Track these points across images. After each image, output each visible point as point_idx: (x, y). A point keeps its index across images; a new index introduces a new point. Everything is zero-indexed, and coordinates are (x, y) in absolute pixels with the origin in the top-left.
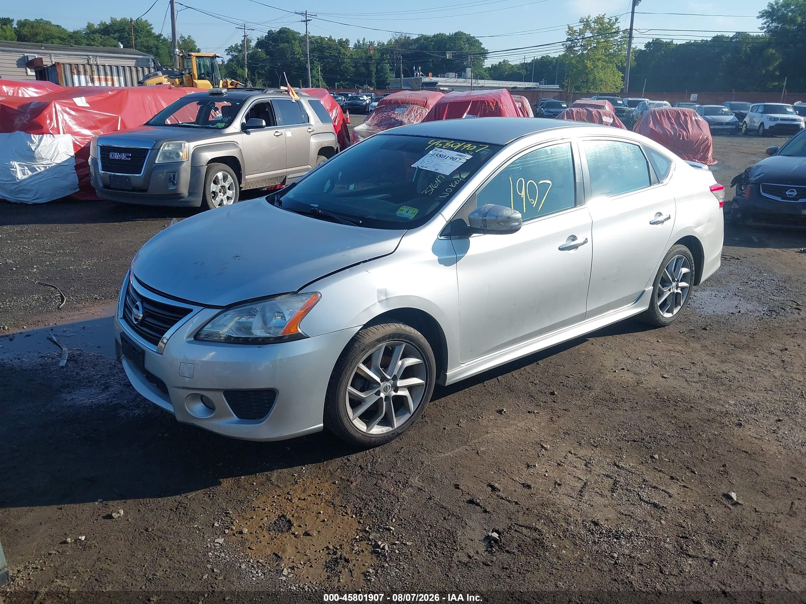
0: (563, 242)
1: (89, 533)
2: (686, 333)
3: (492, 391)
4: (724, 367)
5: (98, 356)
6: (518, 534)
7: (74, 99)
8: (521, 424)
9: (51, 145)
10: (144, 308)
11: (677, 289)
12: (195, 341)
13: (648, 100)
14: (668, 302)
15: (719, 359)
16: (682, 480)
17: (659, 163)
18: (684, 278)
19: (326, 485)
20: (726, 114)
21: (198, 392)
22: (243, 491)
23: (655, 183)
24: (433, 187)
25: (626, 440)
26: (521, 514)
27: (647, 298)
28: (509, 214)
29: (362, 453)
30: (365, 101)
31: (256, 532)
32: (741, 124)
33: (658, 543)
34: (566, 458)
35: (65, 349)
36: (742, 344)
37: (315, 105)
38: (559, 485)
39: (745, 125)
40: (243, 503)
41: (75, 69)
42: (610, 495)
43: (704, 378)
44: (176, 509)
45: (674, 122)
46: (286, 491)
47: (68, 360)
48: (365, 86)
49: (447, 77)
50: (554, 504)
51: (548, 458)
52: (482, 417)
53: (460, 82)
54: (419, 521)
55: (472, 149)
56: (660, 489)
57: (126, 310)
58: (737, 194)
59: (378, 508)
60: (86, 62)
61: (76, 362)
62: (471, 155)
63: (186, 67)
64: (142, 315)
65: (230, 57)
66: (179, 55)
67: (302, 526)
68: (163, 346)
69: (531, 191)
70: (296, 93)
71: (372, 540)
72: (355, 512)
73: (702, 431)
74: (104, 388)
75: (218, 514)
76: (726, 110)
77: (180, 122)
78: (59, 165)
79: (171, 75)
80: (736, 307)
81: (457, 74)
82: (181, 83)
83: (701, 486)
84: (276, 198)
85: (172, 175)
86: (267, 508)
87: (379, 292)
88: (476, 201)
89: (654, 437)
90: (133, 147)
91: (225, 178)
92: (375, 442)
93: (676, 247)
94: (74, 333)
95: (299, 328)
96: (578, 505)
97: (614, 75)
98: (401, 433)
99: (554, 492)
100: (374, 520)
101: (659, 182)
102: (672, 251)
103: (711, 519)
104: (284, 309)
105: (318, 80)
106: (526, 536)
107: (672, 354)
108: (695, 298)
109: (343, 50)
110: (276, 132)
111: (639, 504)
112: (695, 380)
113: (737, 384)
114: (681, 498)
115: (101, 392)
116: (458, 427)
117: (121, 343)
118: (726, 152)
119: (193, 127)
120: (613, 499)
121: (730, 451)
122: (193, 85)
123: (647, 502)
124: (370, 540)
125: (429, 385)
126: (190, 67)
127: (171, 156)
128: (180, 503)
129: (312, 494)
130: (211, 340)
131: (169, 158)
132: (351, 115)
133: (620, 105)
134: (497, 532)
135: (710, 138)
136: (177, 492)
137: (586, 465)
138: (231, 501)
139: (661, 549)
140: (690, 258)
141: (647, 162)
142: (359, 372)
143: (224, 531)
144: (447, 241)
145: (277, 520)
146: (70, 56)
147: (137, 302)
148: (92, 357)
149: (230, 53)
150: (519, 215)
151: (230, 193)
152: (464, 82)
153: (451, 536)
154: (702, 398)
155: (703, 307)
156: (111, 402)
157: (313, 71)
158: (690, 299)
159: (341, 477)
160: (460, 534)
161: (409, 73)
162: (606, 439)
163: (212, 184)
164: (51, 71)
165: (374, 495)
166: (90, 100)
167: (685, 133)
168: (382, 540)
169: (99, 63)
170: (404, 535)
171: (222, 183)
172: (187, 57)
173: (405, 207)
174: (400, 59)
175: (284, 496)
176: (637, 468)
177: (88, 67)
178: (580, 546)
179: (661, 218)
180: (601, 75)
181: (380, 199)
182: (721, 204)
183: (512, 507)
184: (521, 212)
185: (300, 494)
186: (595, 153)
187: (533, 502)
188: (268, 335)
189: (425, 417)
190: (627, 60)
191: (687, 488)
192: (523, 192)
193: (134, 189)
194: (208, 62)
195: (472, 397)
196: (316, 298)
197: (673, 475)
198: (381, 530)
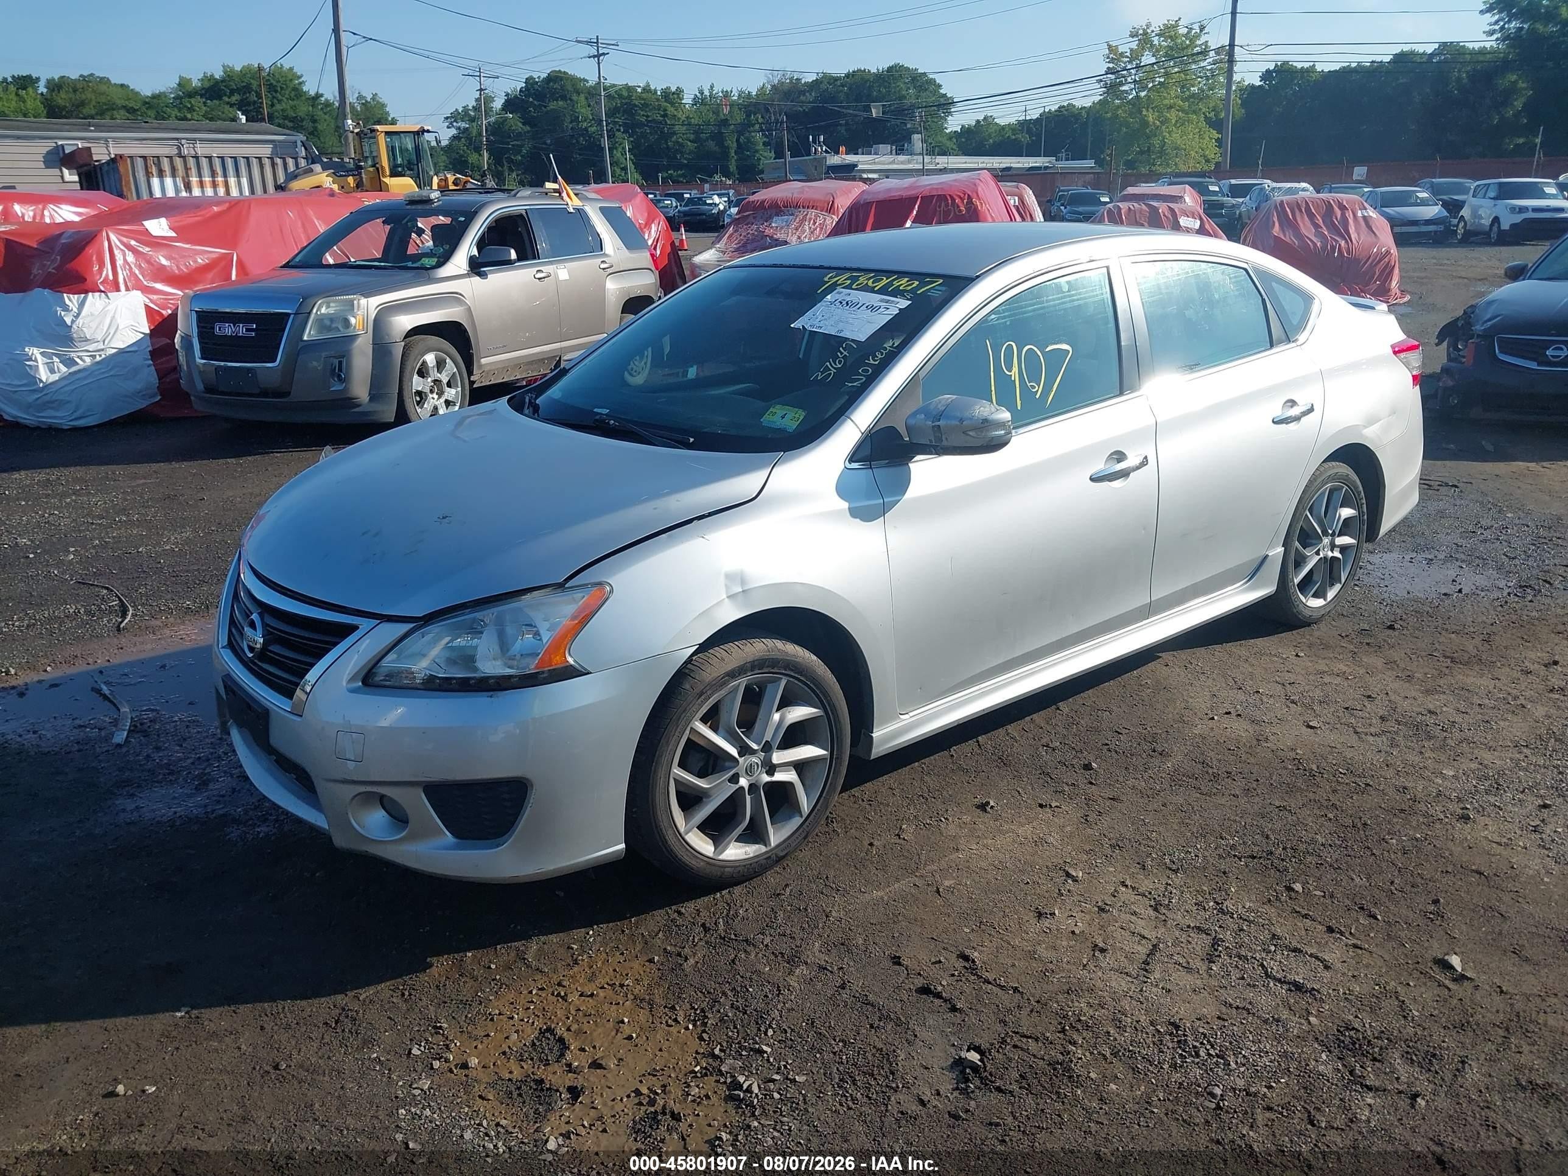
0: (1099, 466)
1: (161, 1076)
2: (1354, 637)
3: (967, 765)
4: (1432, 703)
5: (189, 721)
6: (1020, 1052)
7: (144, 223)
8: (1026, 830)
9: (103, 312)
10: (265, 625)
11: (1332, 551)
12: (367, 689)
13: (1269, 181)
14: (1315, 577)
15: (1422, 685)
16: (1351, 933)
17: (1288, 300)
18: (1347, 527)
19: (636, 965)
20: (1424, 203)
21: (375, 789)
22: (471, 983)
23: (1280, 342)
24: (833, 367)
25: (1235, 856)
26: (1025, 1012)
27: (1273, 571)
28: (985, 414)
29: (706, 899)
30: (716, 205)
31: (494, 1065)
32: (1455, 221)
33: (1303, 1064)
34: (1115, 896)
35: (125, 709)
36: (1465, 654)
37: (613, 217)
38: (1102, 951)
39: (1462, 224)
40: (470, 1005)
41: (154, 165)
42: (1204, 968)
43: (1390, 725)
44: (336, 1023)
45: (1321, 222)
46: (555, 979)
47: (130, 731)
48: (717, 178)
49: (876, 154)
50: (1091, 990)
51: (1080, 898)
52: (946, 819)
53: (901, 162)
54: (820, 1033)
55: (910, 288)
56: (1306, 953)
57: (233, 630)
58: (1450, 359)
59: (737, 1008)
60: (176, 152)
61: (145, 733)
62: (908, 299)
63: (367, 154)
64: (261, 640)
65: (453, 132)
66: (353, 132)
67: (587, 1048)
68: (304, 697)
69: (1032, 367)
70: (576, 194)
71: (727, 1073)
72: (692, 1018)
73: (1389, 834)
74: (199, 784)
75: (418, 1031)
76: (1425, 195)
77: (352, 260)
78: (122, 352)
79: (339, 170)
80: (1453, 581)
81: (894, 147)
82: (359, 185)
83: (1390, 945)
84: (527, 400)
85: (336, 362)
86: (518, 1014)
87: (730, 577)
88: (920, 392)
89: (1292, 849)
90: (260, 310)
91: (440, 365)
92: (732, 877)
93: (1326, 466)
94: (144, 676)
95: (570, 655)
96: (1141, 990)
97: (1201, 137)
98: (784, 857)
99: (1091, 966)
100: (730, 1034)
101: (1289, 340)
102: (1321, 474)
103: (1411, 1011)
104: (537, 617)
105: (625, 169)
106: (1035, 1056)
107: (1327, 679)
108: (1370, 567)
109: (671, 110)
110: (538, 271)
111: (1264, 986)
112: (1373, 730)
113: (1457, 735)
114: (1349, 970)
115: (193, 791)
116: (898, 841)
117: (224, 697)
118: (1426, 277)
119: (376, 267)
120: (1210, 976)
121: (1447, 872)
122: (380, 187)
123: (1279, 981)
124: (722, 1074)
125: (836, 758)
126: (375, 154)
127: (334, 326)
128: (343, 1009)
129: (608, 984)
130: (396, 684)
131: (329, 329)
132: (689, 234)
133: (1215, 193)
134: (977, 1049)
135: (1394, 250)
136: (340, 988)
137: (1156, 910)
138: (446, 1003)
139: (1309, 1076)
140: (1356, 488)
141: (1263, 301)
142: (693, 739)
143: (432, 1064)
144: (865, 471)
145: (537, 1039)
146: (144, 142)
147: (252, 614)
148: (178, 723)
149: (455, 124)
150: (1005, 415)
151: (451, 393)
152: (909, 162)
153: (885, 1062)
154: (1387, 765)
155: (1386, 583)
156: (213, 811)
157: (615, 152)
158: (1361, 568)
159: (665, 949)
160: (902, 1056)
161: (801, 148)
162: (1196, 856)
163: (416, 376)
164: (108, 172)
165: (730, 983)
166: (176, 224)
167: (1343, 243)
168: (746, 1074)
169: (200, 152)
170: (790, 1062)
171: (434, 374)
172: (368, 136)
173: (778, 407)
174: (782, 122)
175: (551, 990)
176: (1258, 911)
177: (178, 162)
178: (1146, 1075)
179: (1295, 411)
180: (1174, 137)
181: (734, 393)
182: (1415, 378)
183: (1007, 999)
184: (1011, 408)
185: (581, 985)
186: (1158, 286)
187: (1051, 988)
188: (509, 671)
189: (832, 822)
190: (1227, 107)
191: (1361, 949)
192: (1015, 369)
193: (265, 393)
194: (409, 144)
195: (926, 778)
196: (601, 595)
197: (1333, 923)
198: (744, 1053)
